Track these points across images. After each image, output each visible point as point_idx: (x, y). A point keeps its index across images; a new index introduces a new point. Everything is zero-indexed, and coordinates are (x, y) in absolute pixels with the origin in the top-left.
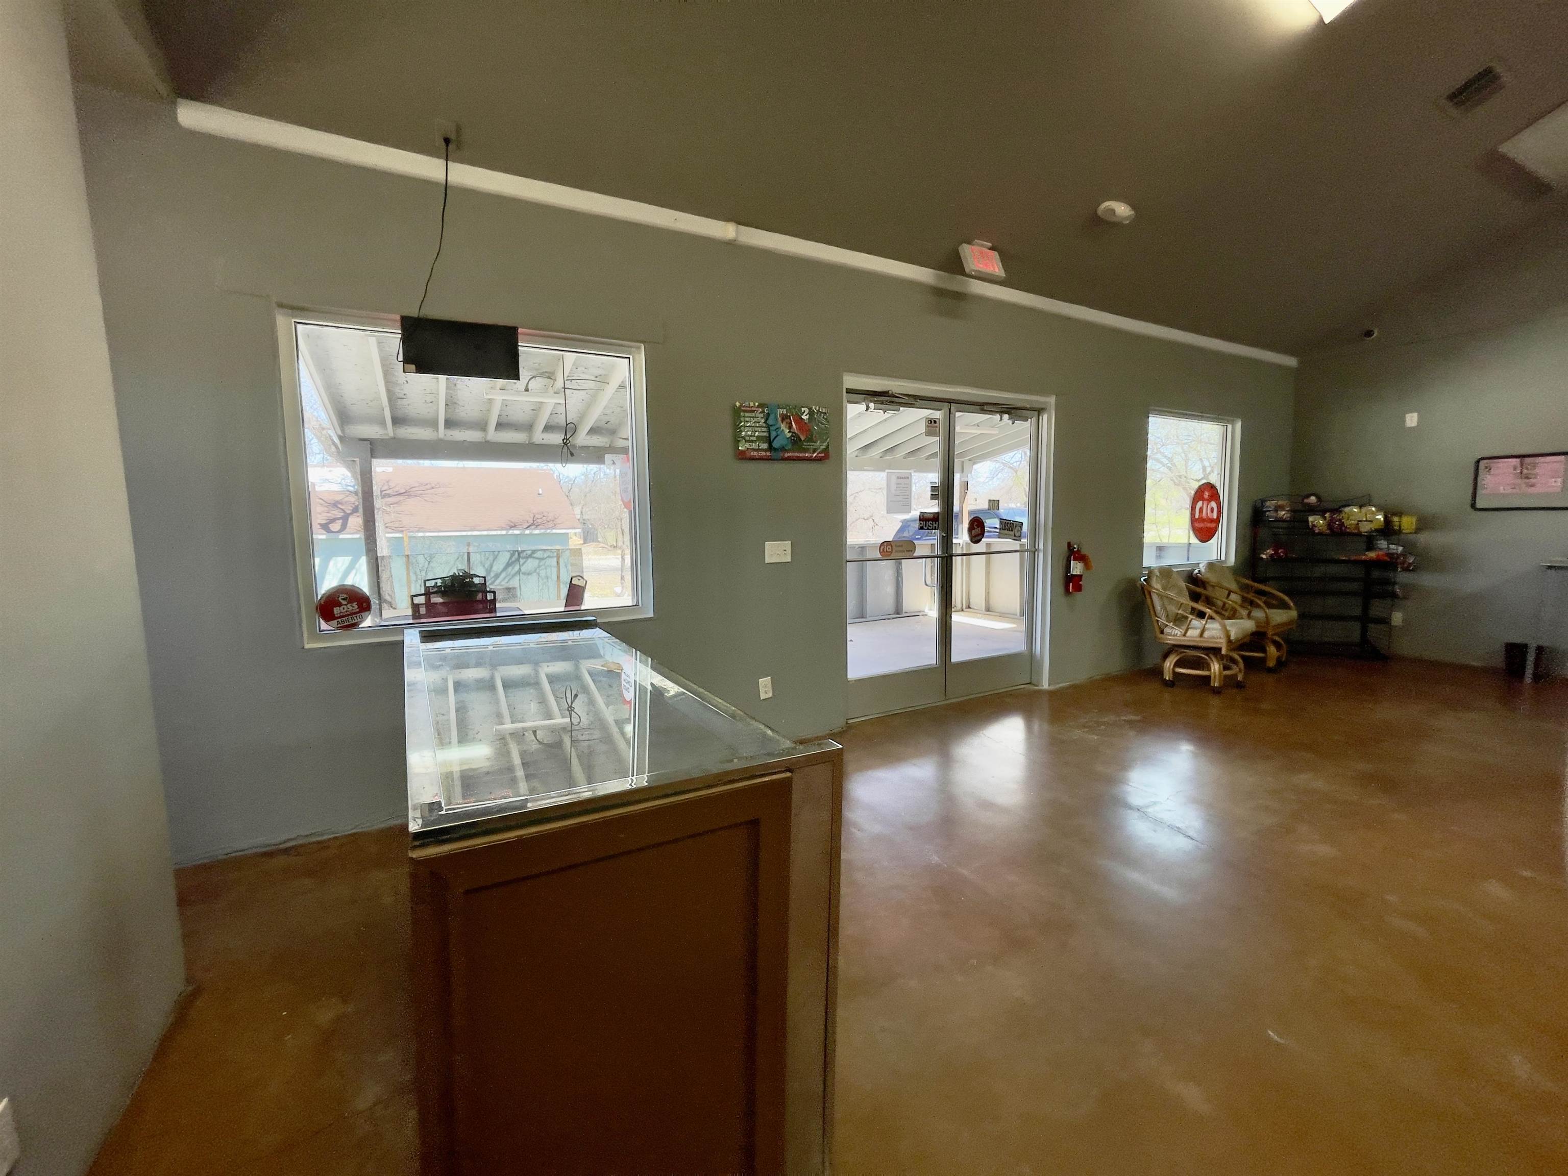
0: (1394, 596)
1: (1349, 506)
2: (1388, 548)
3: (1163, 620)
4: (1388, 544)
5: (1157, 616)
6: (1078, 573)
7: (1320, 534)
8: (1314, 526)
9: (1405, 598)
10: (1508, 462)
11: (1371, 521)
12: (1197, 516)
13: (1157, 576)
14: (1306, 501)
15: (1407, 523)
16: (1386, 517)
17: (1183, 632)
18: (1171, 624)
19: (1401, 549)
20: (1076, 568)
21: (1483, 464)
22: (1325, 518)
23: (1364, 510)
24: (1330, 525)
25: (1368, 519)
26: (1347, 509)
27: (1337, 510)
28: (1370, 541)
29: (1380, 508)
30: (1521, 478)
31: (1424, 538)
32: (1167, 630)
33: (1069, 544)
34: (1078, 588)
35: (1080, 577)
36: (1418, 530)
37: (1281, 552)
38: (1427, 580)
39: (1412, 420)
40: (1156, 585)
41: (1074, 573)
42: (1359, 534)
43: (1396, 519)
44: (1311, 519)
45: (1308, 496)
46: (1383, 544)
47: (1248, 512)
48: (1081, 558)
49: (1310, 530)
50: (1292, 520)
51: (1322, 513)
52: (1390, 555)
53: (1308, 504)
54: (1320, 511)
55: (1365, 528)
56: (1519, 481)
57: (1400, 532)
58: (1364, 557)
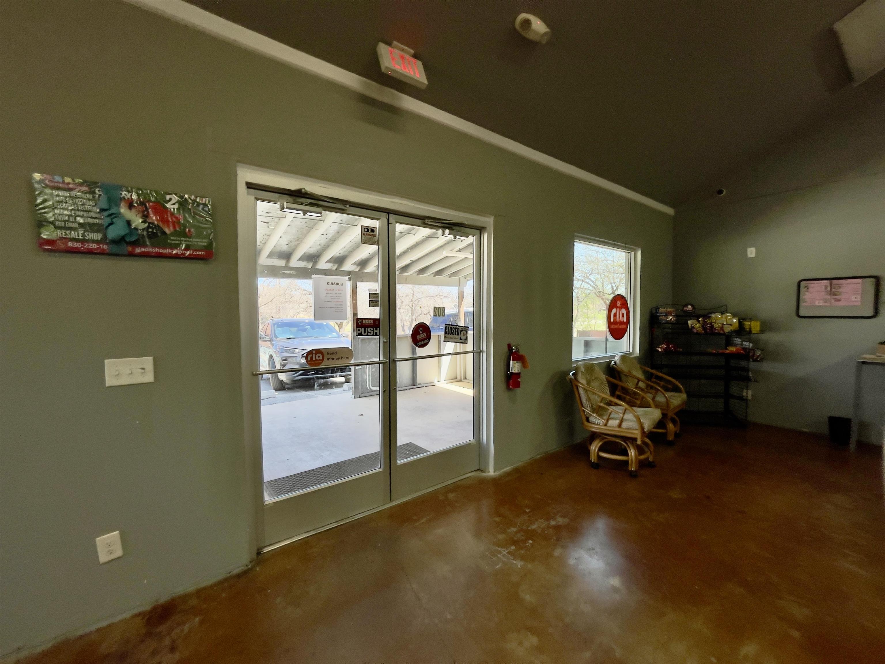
0: (748, 379)
1: (715, 313)
2: (742, 344)
3: (588, 411)
4: (742, 341)
5: (584, 407)
6: (516, 372)
7: (697, 333)
8: (693, 327)
9: (756, 381)
10: (821, 283)
11: (731, 325)
12: (612, 320)
13: (582, 372)
14: (685, 309)
15: (755, 326)
16: (740, 322)
17: (605, 422)
18: (595, 415)
19: (751, 345)
20: (515, 367)
21: (803, 284)
22: (699, 321)
23: (724, 316)
24: (704, 326)
25: (729, 323)
26: (713, 316)
27: (706, 316)
28: (728, 339)
29: (734, 316)
30: (830, 295)
31: (764, 337)
32: (592, 419)
33: (509, 346)
34: (517, 385)
35: (518, 375)
36: (762, 331)
37: (672, 346)
38: (767, 367)
39: (751, 252)
40: (582, 380)
41: (514, 372)
42: (724, 334)
43: (747, 323)
44: (689, 322)
45: (686, 305)
46: (738, 341)
47: (647, 317)
48: (519, 357)
49: (690, 331)
50: (677, 323)
51: (697, 317)
52: (745, 349)
53: (686, 311)
54: (694, 316)
55: (728, 329)
56: (829, 297)
57: (750, 332)
58: (727, 351)
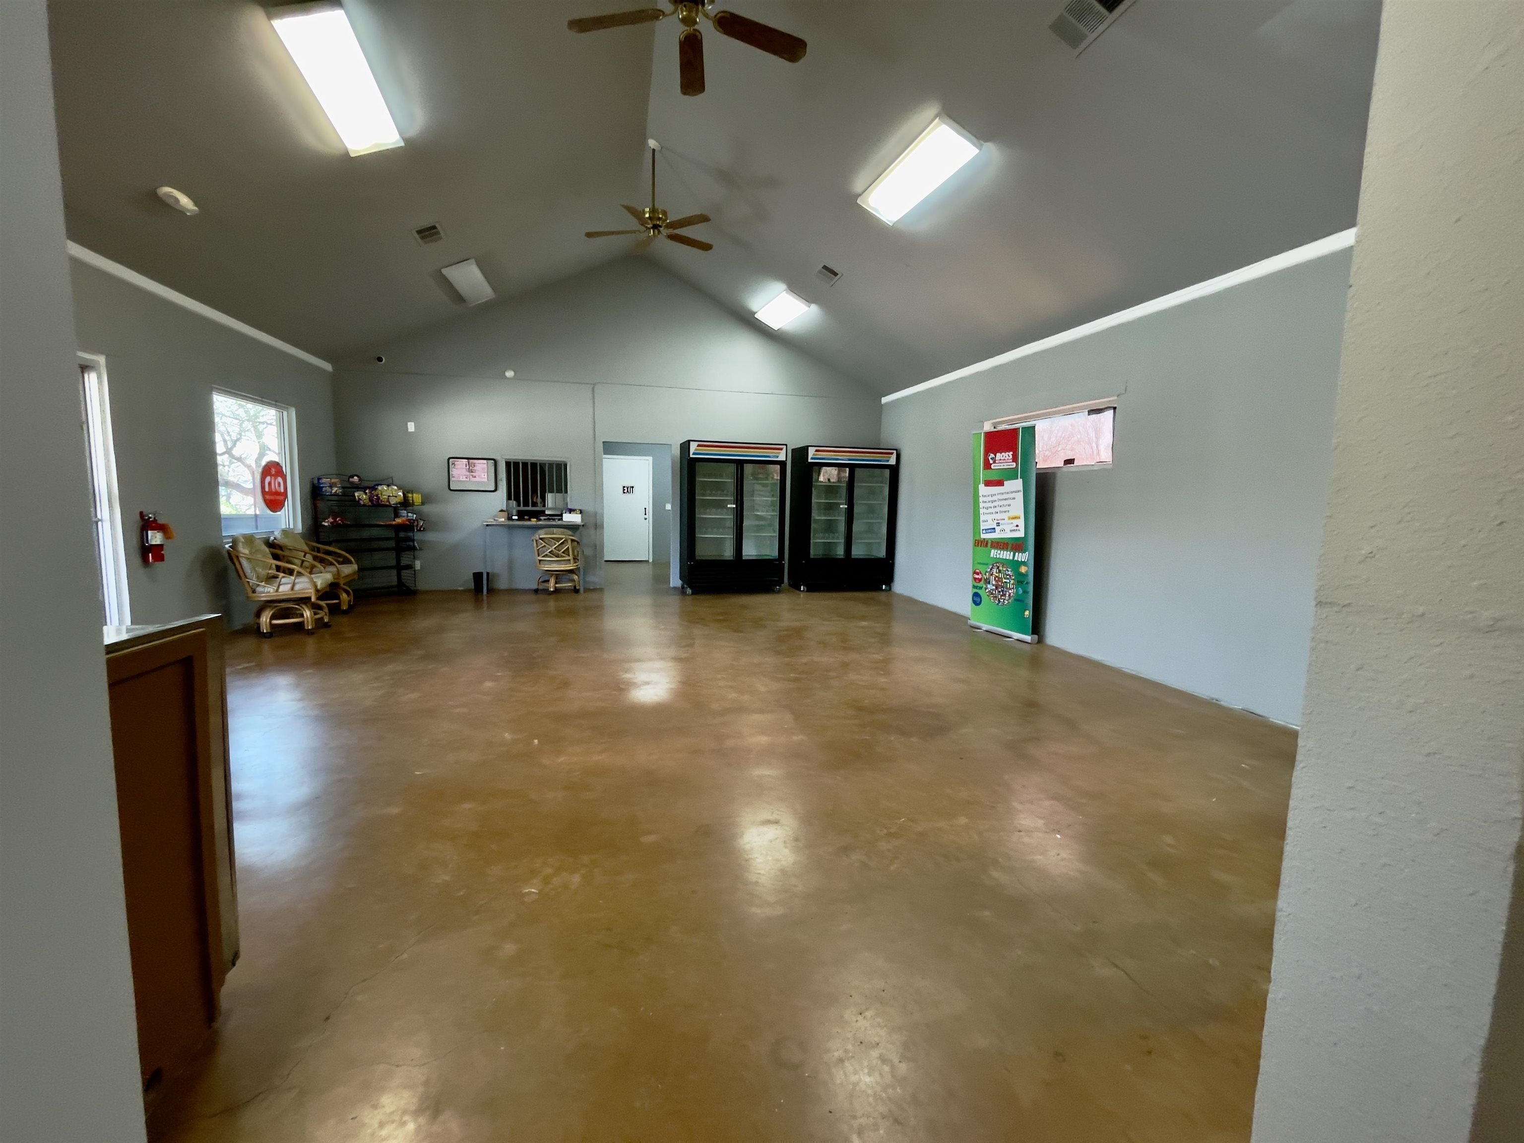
0: (414, 548)
1: (381, 485)
2: (408, 516)
3: (253, 581)
4: (408, 513)
5: (249, 579)
6: (158, 542)
7: (364, 505)
8: (360, 499)
9: (421, 549)
10: (463, 461)
11: (396, 497)
12: (267, 489)
13: (242, 542)
14: (351, 480)
15: (417, 498)
16: (404, 494)
17: (276, 588)
18: (263, 584)
19: (415, 516)
20: (155, 538)
21: (451, 461)
22: (366, 494)
23: (390, 488)
24: (371, 500)
25: (394, 495)
26: (380, 488)
27: (373, 488)
28: (396, 511)
29: (400, 488)
30: (469, 472)
31: (426, 509)
32: (259, 589)
33: (143, 515)
34: (159, 558)
35: (160, 547)
36: (423, 503)
37: (339, 520)
38: (430, 536)
39: (411, 427)
40: (244, 550)
41: (154, 543)
42: (390, 506)
43: (410, 495)
44: (356, 494)
45: (352, 477)
46: (404, 513)
47: (308, 487)
48: (162, 528)
49: (356, 503)
50: (344, 494)
51: (364, 489)
52: (409, 520)
53: (353, 483)
54: (362, 488)
55: (393, 501)
56: (468, 474)
57: (413, 504)
58: (394, 523)
